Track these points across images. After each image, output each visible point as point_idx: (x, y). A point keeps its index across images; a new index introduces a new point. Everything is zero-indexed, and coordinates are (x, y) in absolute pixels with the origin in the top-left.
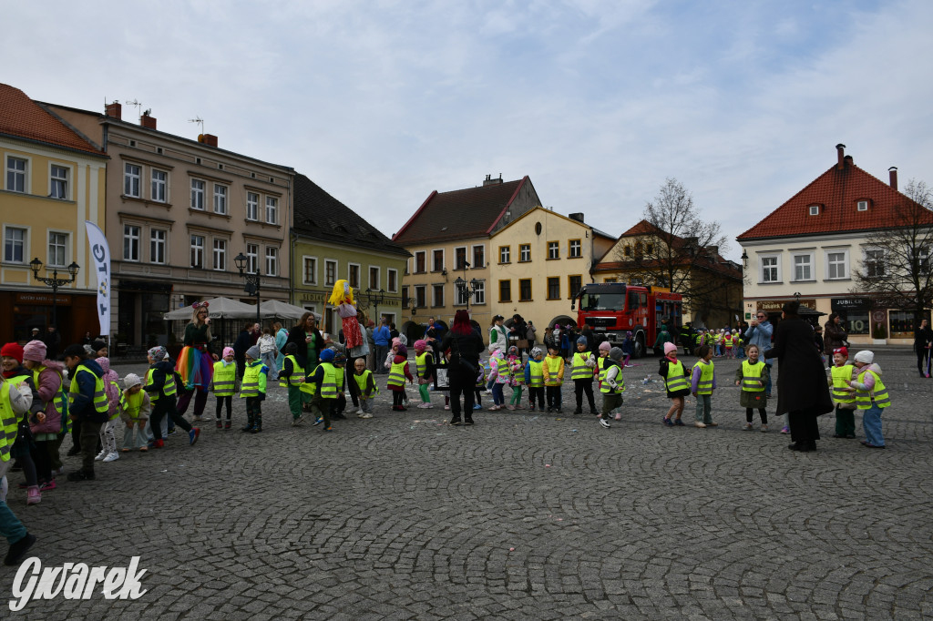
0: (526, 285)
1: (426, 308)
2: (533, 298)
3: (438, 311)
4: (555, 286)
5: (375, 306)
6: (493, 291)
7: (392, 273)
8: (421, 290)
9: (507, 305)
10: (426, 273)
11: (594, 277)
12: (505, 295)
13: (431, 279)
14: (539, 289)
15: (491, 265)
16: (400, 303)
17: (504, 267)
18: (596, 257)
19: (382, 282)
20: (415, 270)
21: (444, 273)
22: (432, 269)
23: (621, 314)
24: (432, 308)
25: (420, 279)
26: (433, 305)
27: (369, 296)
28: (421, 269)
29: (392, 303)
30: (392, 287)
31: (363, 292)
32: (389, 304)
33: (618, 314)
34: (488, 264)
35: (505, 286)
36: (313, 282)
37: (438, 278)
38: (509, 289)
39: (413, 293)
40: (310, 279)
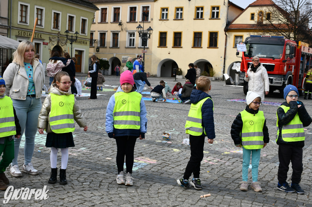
0: (178, 37)
1: (106, 47)
2: (183, 45)
3: (114, 50)
4: (199, 38)
5: (71, 44)
6: (154, 39)
7: (84, 21)
8: (103, 35)
9: (163, 49)
10: (107, 23)
11: (227, 33)
12: (163, 42)
13: (110, 27)
14: (187, 40)
15: (154, 20)
16: (88, 43)
17: (163, 23)
18: (229, 20)
19: (77, 26)
20: (99, 21)
21: (120, 24)
22: (112, 20)
23: (280, 61)
24: (110, 48)
25: (103, 27)
26: (111, 46)
27: (67, 36)
28: (103, 19)
29: (83, 42)
30: (83, 31)
31: (63, 33)
32: (80, 42)
33: (276, 61)
34: (152, 19)
35: (163, 36)
36: (26, 22)
37: (116, 27)
38: (165, 38)
39: (97, 37)
40: (24, 20)
